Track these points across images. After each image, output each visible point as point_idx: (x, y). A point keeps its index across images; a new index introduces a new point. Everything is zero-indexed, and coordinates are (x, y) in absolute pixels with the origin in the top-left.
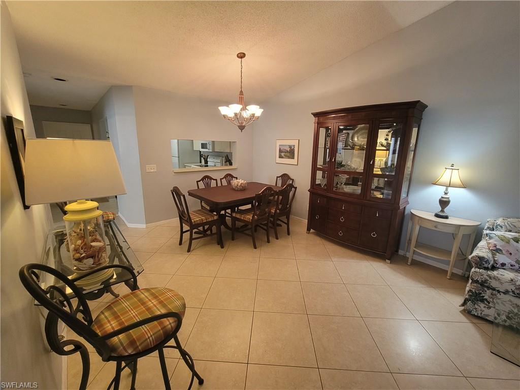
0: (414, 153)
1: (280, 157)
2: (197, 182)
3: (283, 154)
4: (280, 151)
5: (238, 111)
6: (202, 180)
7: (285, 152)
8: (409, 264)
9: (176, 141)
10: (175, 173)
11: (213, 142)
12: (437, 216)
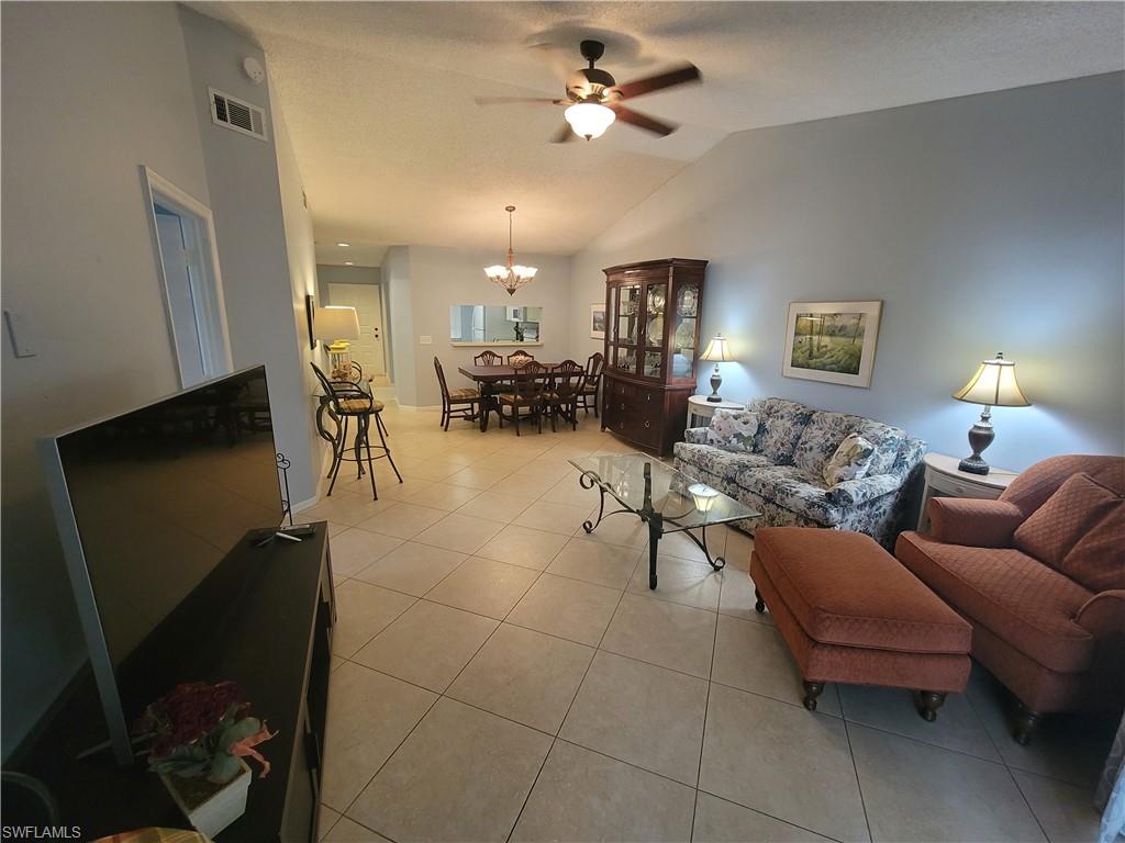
1: (595, 329)
2: (476, 358)
3: (597, 325)
4: (595, 321)
6: (482, 356)
7: (599, 322)
9: (482, 307)
10: (453, 347)
11: (525, 308)
12: (709, 400)
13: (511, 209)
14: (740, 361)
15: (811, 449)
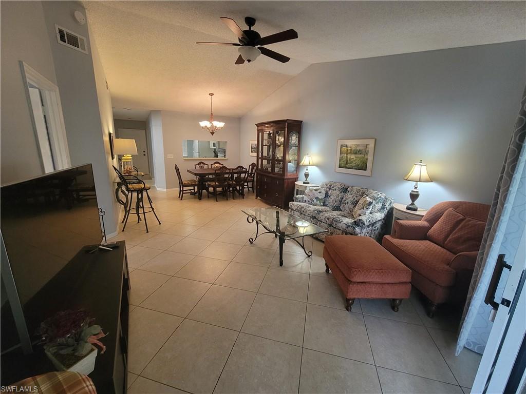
1: (252, 152)
2: (195, 165)
3: (253, 150)
6: (198, 164)
10: (184, 160)
12: (304, 183)
13: (212, 95)
14: (317, 165)
15: (348, 203)
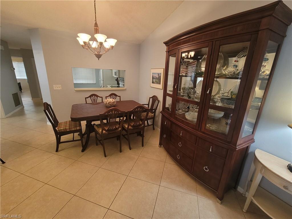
0: (268, 82)
1: (153, 82)
2: (86, 98)
3: (154, 80)
4: (153, 78)
5: (87, 40)
6: (90, 97)
7: (156, 79)
8: (244, 211)
10: (75, 91)
